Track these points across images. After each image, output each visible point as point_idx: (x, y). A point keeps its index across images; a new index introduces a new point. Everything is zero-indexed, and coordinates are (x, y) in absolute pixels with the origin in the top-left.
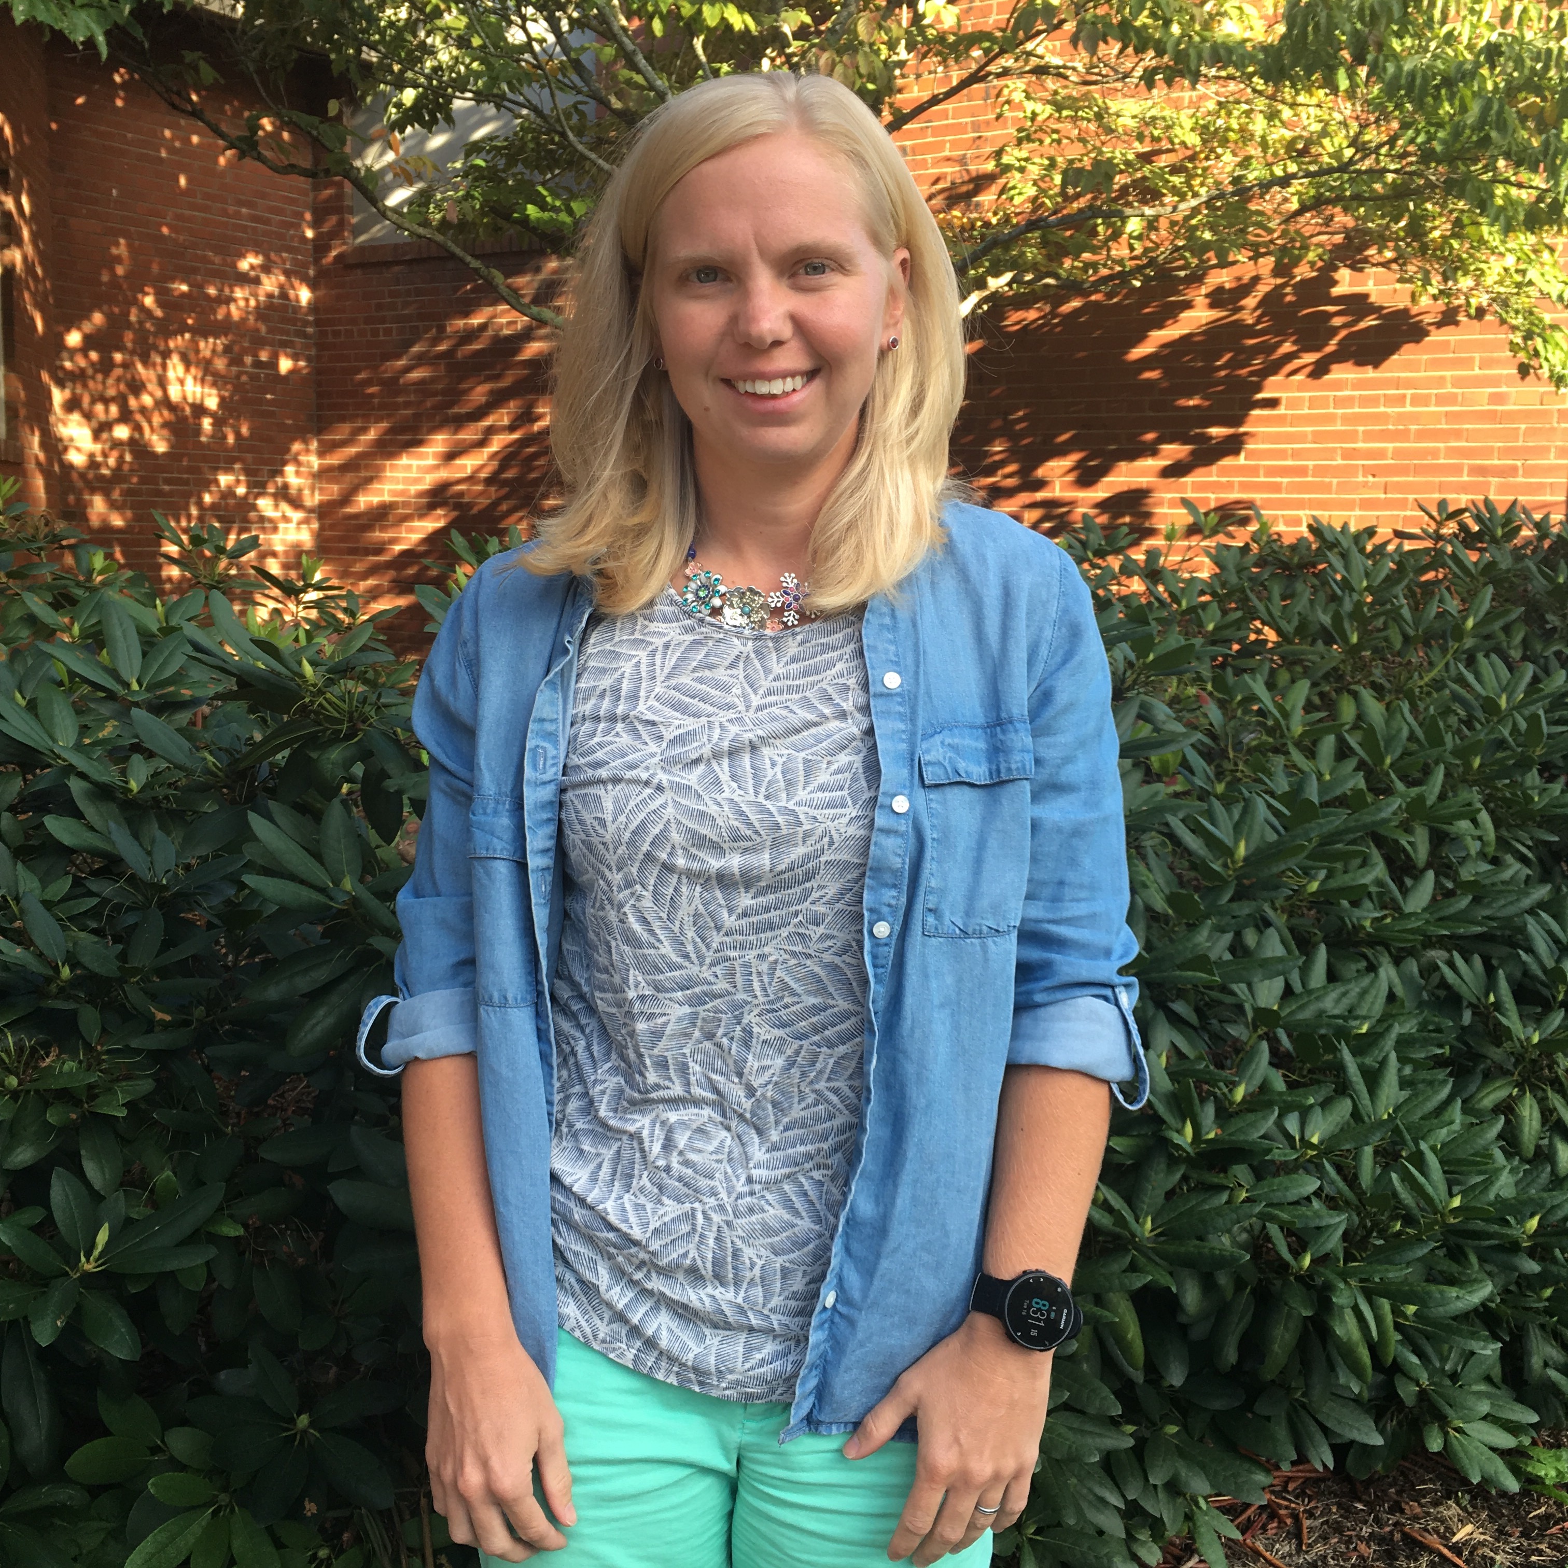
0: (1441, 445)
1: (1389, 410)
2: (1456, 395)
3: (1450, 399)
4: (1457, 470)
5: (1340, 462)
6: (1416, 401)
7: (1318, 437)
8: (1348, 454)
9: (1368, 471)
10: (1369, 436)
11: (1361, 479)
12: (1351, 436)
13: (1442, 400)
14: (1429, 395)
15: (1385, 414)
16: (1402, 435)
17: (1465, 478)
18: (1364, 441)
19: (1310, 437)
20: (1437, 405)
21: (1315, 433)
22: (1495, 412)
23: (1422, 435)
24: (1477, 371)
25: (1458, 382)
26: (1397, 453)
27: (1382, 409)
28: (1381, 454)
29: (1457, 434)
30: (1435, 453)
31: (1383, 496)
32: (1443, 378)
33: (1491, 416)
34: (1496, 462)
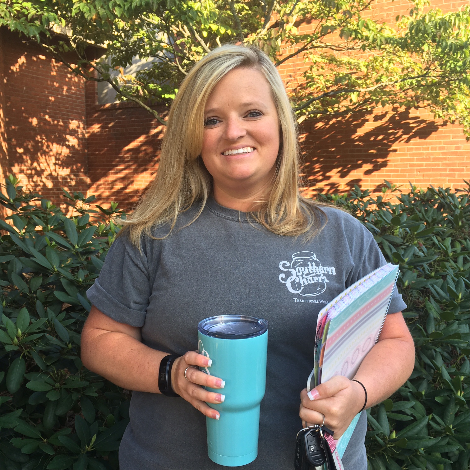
0: (440, 162)
1: (424, 152)
2: (445, 147)
3: (443, 148)
4: (445, 170)
5: (409, 168)
6: (432, 149)
7: (402, 160)
8: (411, 166)
9: (417, 170)
10: (418, 160)
11: (415, 173)
12: (412, 160)
13: (440, 148)
14: (436, 147)
15: (423, 153)
16: (428, 159)
17: (448, 172)
18: (416, 161)
19: (400, 160)
20: (439, 150)
21: (401, 159)
22: (457, 152)
23: (434, 159)
24: (451, 140)
25: (445, 143)
26: (427, 165)
27: (422, 151)
28: (421, 165)
29: (445, 159)
30: (438, 165)
31: (422, 178)
32: (441, 142)
33: (456, 153)
34: (457, 167)
